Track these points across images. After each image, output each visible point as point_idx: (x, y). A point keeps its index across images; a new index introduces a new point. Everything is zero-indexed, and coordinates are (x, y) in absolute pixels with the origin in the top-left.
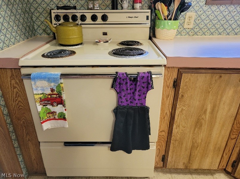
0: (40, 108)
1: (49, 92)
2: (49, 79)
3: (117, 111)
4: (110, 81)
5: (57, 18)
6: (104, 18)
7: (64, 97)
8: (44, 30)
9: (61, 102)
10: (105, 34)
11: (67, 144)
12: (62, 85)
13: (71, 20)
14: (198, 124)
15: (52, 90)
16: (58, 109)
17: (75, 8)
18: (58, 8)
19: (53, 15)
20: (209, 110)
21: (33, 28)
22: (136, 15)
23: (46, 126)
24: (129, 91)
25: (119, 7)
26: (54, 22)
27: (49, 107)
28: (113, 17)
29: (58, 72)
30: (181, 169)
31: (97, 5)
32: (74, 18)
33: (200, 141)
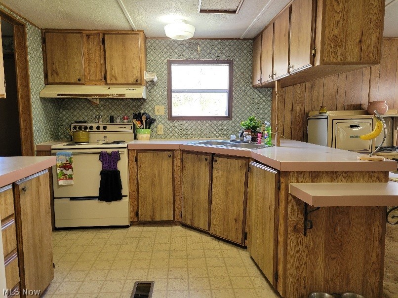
0: (59, 171)
1: (65, 162)
2: (66, 155)
3: (101, 173)
4: (98, 156)
5: (75, 128)
6: (105, 128)
7: (73, 166)
8: (65, 136)
9: (70, 168)
10: (105, 137)
11: (72, 199)
12: (72, 159)
13: (83, 129)
14: (153, 185)
15: (67, 161)
16: (69, 172)
17: (85, 122)
18: (75, 122)
19: (72, 127)
20: (157, 175)
21: (58, 134)
22: (125, 126)
23: (61, 183)
24: (108, 161)
25: (115, 121)
26: (72, 130)
27: (64, 171)
28: (110, 127)
29: (71, 151)
30: (149, 221)
31: (101, 121)
32: (86, 128)
33: (157, 197)
